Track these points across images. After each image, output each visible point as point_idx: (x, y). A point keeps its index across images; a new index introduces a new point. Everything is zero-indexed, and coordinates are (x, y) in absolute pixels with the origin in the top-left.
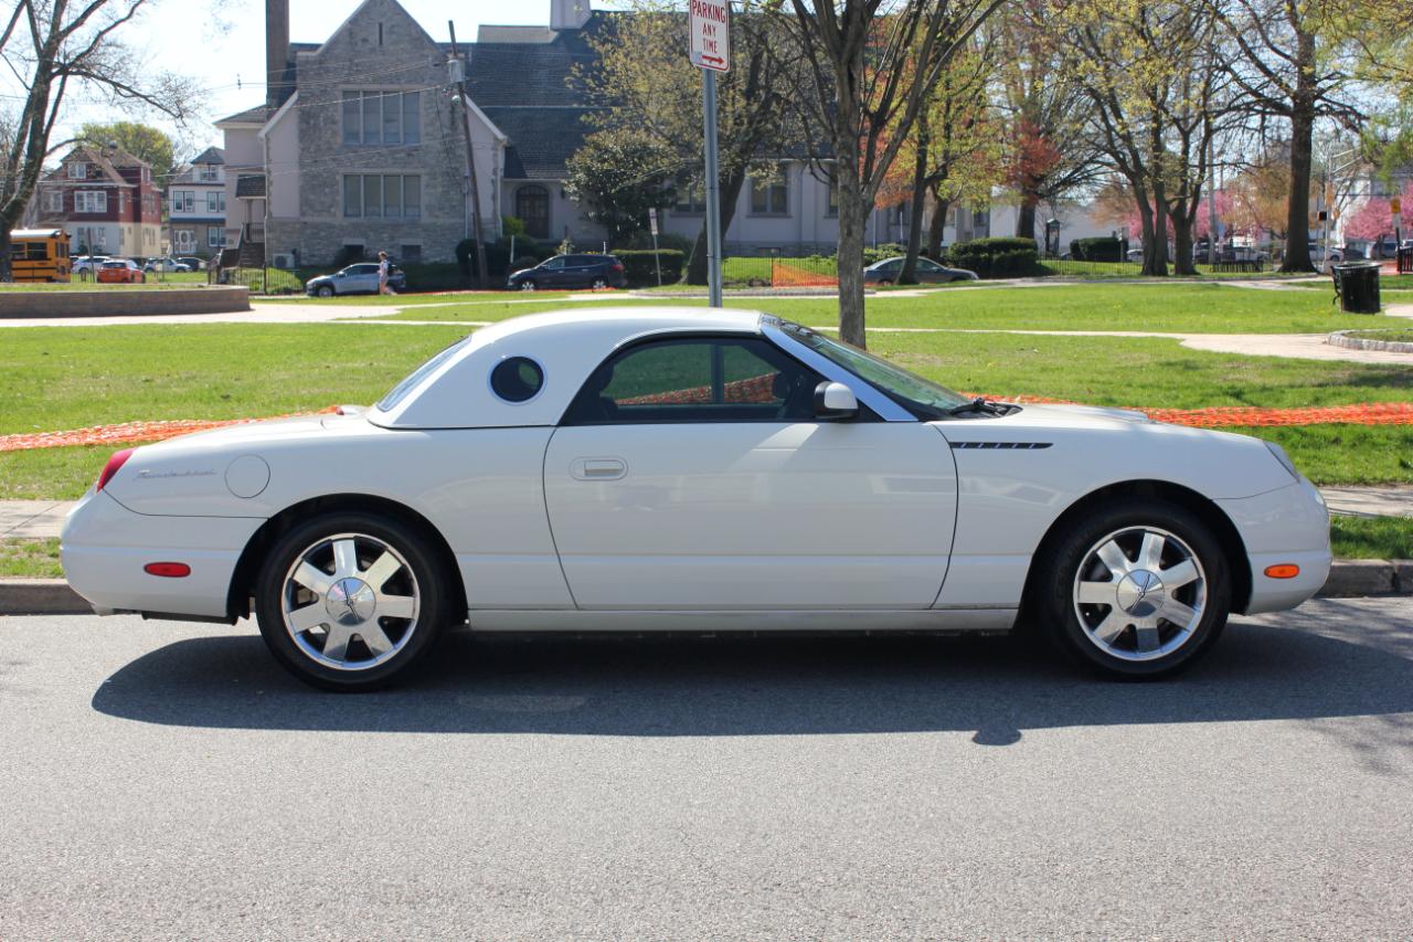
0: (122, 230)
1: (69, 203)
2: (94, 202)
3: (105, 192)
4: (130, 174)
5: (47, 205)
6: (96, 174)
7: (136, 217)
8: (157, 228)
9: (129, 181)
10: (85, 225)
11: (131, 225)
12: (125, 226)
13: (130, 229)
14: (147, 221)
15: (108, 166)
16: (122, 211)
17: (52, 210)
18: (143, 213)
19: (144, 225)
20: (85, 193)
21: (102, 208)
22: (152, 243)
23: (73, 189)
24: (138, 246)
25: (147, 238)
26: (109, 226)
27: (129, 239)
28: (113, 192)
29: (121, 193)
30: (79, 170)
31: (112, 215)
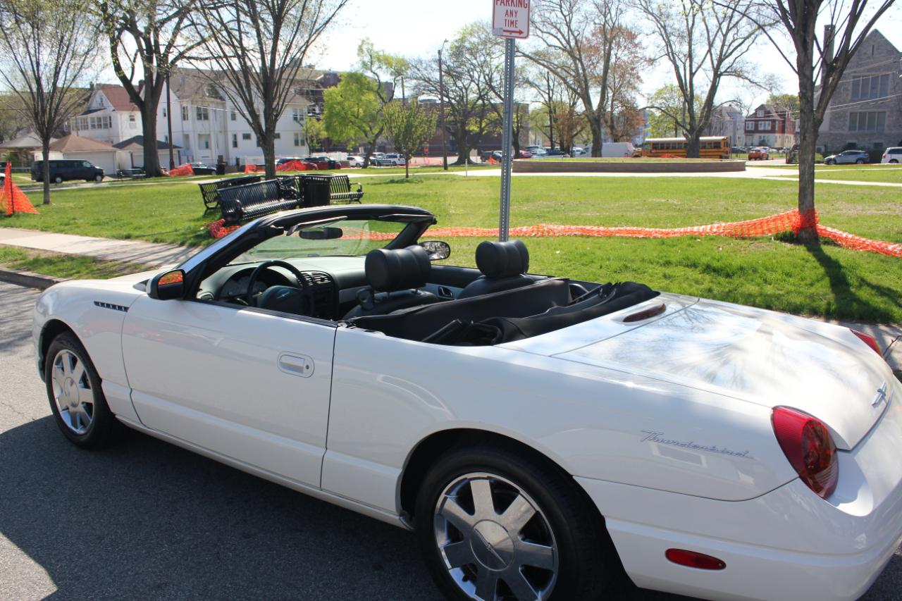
0: (776, 137)
1: (756, 126)
2: (767, 126)
3: (770, 122)
4: (782, 114)
5: (748, 127)
6: (767, 114)
7: (783, 131)
8: (792, 136)
9: (781, 118)
10: (762, 135)
11: (780, 135)
12: (778, 135)
13: (780, 137)
14: (788, 133)
15: (773, 112)
16: (777, 129)
17: (750, 129)
18: (786, 130)
19: (786, 135)
20: (763, 122)
21: (770, 128)
22: (789, 142)
23: (758, 121)
24: (783, 143)
25: (787, 140)
26: (771, 136)
27: (779, 140)
28: (774, 121)
29: (777, 122)
30: (761, 114)
31: (773, 131)
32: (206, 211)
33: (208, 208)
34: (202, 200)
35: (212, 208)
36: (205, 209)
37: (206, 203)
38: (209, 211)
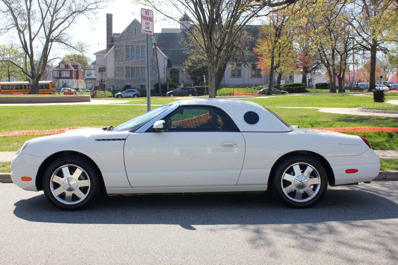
1: (60, 74)
2: (66, 74)
3: (69, 72)
4: (76, 67)
5: (55, 75)
6: (67, 67)
7: (77, 78)
8: (83, 81)
9: (75, 68)
10: (64, 80)
11: (76, 80)
12: (74, 80)
13: (75, 81)
14: (80, 79)
15: (70, 65)
16: (73, 76)
18: (79, 77)
19: (79, 80)
20: (64, 72)
21: (68, 76)
22: (81, 84)
23: (61, 71)
24: (78, 85)
25: (80, 83)
26: (70, 80)
27: (75, 83)
28: (71, 71)
29: (73, 72)
30: (63, 66)
31: (71, 77)
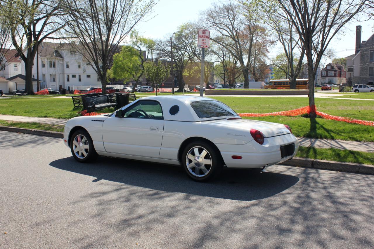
0: (337, 79)
1: (327, 74)
2: (332, 74)
4: (339, 68)
5: (323, 74)
6: (332, 68)
7: (340, 76)
8: (345, 78)
9: (339, 70)
10: (330, 78)
11: (339, 78)
12: (338, 78)
13: (339, 79)
14: (342, 77)
15: (335, 67)
16: (337, 75)
17: (324, 75)
19: (342, 78)
20: (330, 72)
21: (334, 75)
22: (344, 81)
23: (328, 71)
24: (340, 82)
25: (342, 80)
26: (334, 78)
27: (338, 81)
28: (335, 71)
29: (337, 72)
30: (329, 68)
31: (335, 76)
32: (74, 108)
33: (75, 107)
34: (73, 103)
35: (77, 107)
36: (74, 107)
37: (74, 104)
38: (75, 108)
